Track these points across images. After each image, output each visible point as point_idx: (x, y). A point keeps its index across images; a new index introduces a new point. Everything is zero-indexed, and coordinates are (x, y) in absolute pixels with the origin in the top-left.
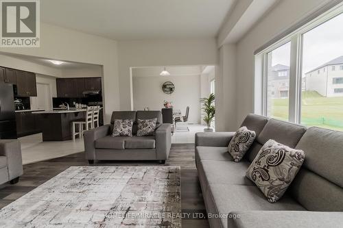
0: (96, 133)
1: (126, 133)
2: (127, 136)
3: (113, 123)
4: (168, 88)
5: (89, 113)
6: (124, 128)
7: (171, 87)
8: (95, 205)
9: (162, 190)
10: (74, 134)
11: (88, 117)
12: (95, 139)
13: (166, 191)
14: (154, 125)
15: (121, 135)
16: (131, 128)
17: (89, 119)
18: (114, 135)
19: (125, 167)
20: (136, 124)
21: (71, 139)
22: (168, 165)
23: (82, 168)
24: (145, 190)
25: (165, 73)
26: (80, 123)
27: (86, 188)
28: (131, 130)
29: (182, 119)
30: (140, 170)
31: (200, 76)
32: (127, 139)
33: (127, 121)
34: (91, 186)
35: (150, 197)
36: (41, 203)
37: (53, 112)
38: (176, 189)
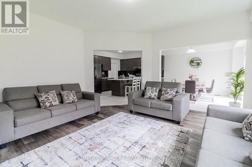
0: (134, 94)
1: (153, 96)
2: (153, 99)
3: (145, 89)
4: (195, 62)
5: (134, 81)
6: (152, 93)
7: (198, 61)
8: (127, 137)
9: (171, 143)
10: (126, 93)
11: (133, 84)
12: (134, 98)
13: (174, 144)
14: (174, 94)
15: (150, 98)
16: (157, 94)
17: (134, 85)
18: (145, 97)
19: (149, 120)
20: (160, 91)
21: (124, 96)
22: (182, 126)
23: (126, 114)
24: (158, 138)
25: (191, 51)
26: (130, 87)
27: (125, 126)
28: (157, 95)
29: (205, 90)
30: (159, 124)
31: (232, 50)
32: (153, 101)
33: (154, 89)
34: (128, 126)
35: (160, 144)
36: (104, 127)
37: (117, 79)
38: (182, 145)
